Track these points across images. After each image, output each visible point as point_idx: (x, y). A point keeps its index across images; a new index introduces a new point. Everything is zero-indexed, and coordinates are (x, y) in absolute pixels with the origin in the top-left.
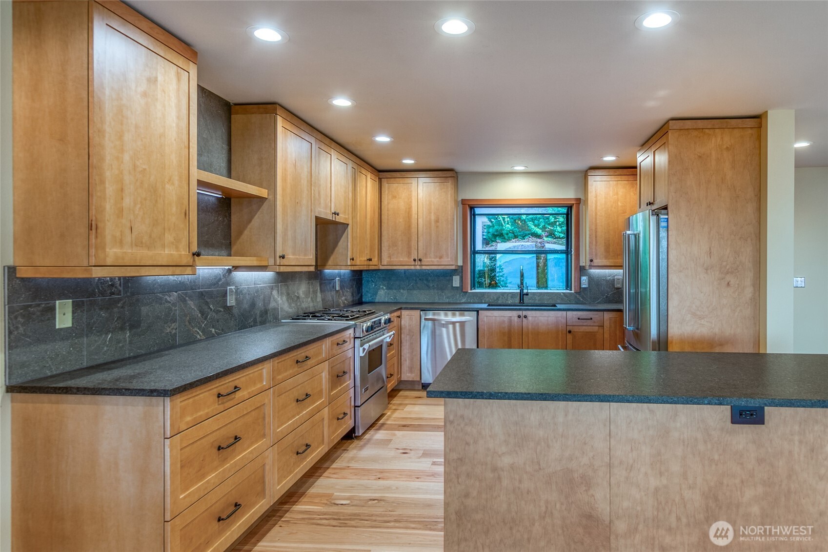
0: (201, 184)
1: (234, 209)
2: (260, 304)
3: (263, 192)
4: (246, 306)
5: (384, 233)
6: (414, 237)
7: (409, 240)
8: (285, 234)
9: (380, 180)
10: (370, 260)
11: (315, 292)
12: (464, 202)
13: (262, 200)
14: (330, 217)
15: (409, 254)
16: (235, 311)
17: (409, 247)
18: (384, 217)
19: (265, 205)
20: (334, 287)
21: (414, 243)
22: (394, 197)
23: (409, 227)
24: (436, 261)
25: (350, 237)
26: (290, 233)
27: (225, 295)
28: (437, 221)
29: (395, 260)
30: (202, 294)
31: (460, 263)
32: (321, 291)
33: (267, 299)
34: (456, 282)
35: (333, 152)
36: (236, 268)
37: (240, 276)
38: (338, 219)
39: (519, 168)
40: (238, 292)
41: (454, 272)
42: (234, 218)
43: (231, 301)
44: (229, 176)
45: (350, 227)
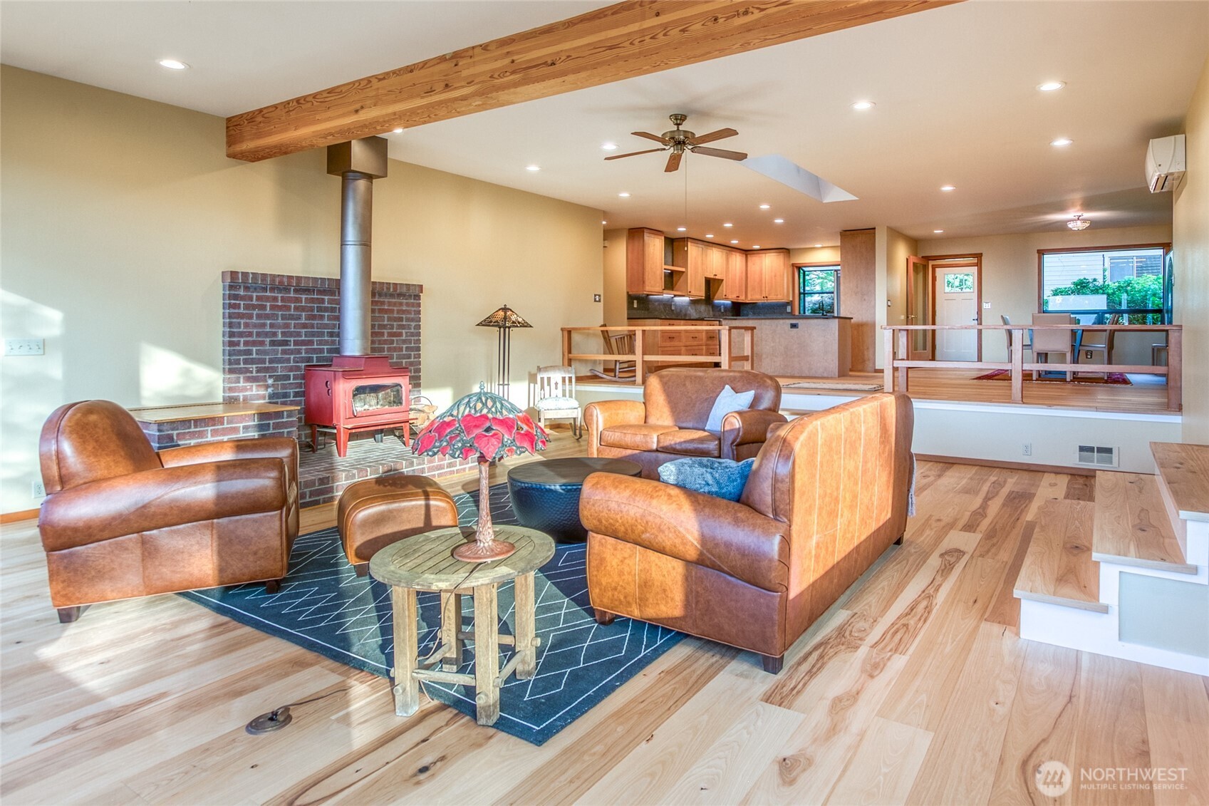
0: (665, 269)
1: (674, 276)
2: (684, 311)
3: (683, 270)
4: (678, 311)
5: (749, 285)
6: (764, 285)
7: (761, 287)
8: (691, 283)
9: (746, 255)
10: (738, 297)
11: (709, 311)
12: (793, 265)
13: (683, 272)
14: (712, 277)
15: (761, 294)
16: (675, 312)
17: (761, 291)
18: (749, 275)
19: (684, 274)
20: (720, 310)
21: (763, 288)
22: (754, 264)
23: (761, 280)
24: (774, 297)
25: (724, 286)
26: (693, 284)
27: (671, 305)
28: (775, 276)
29: (754, 297)
30: (664, 304)
31: (791, 299)
32: (713, 311)
33: (686, 310)
34: (789, 309)
35: (714, 249)
36: (675, 296)
37: (676, 299)
38: (717, 277)
39: (819, 246)
40: (675, 305)
41: (788, 304)
42: (674, 279)
43: (673, 308)
44: (673, 265)
45: (724, 282)
